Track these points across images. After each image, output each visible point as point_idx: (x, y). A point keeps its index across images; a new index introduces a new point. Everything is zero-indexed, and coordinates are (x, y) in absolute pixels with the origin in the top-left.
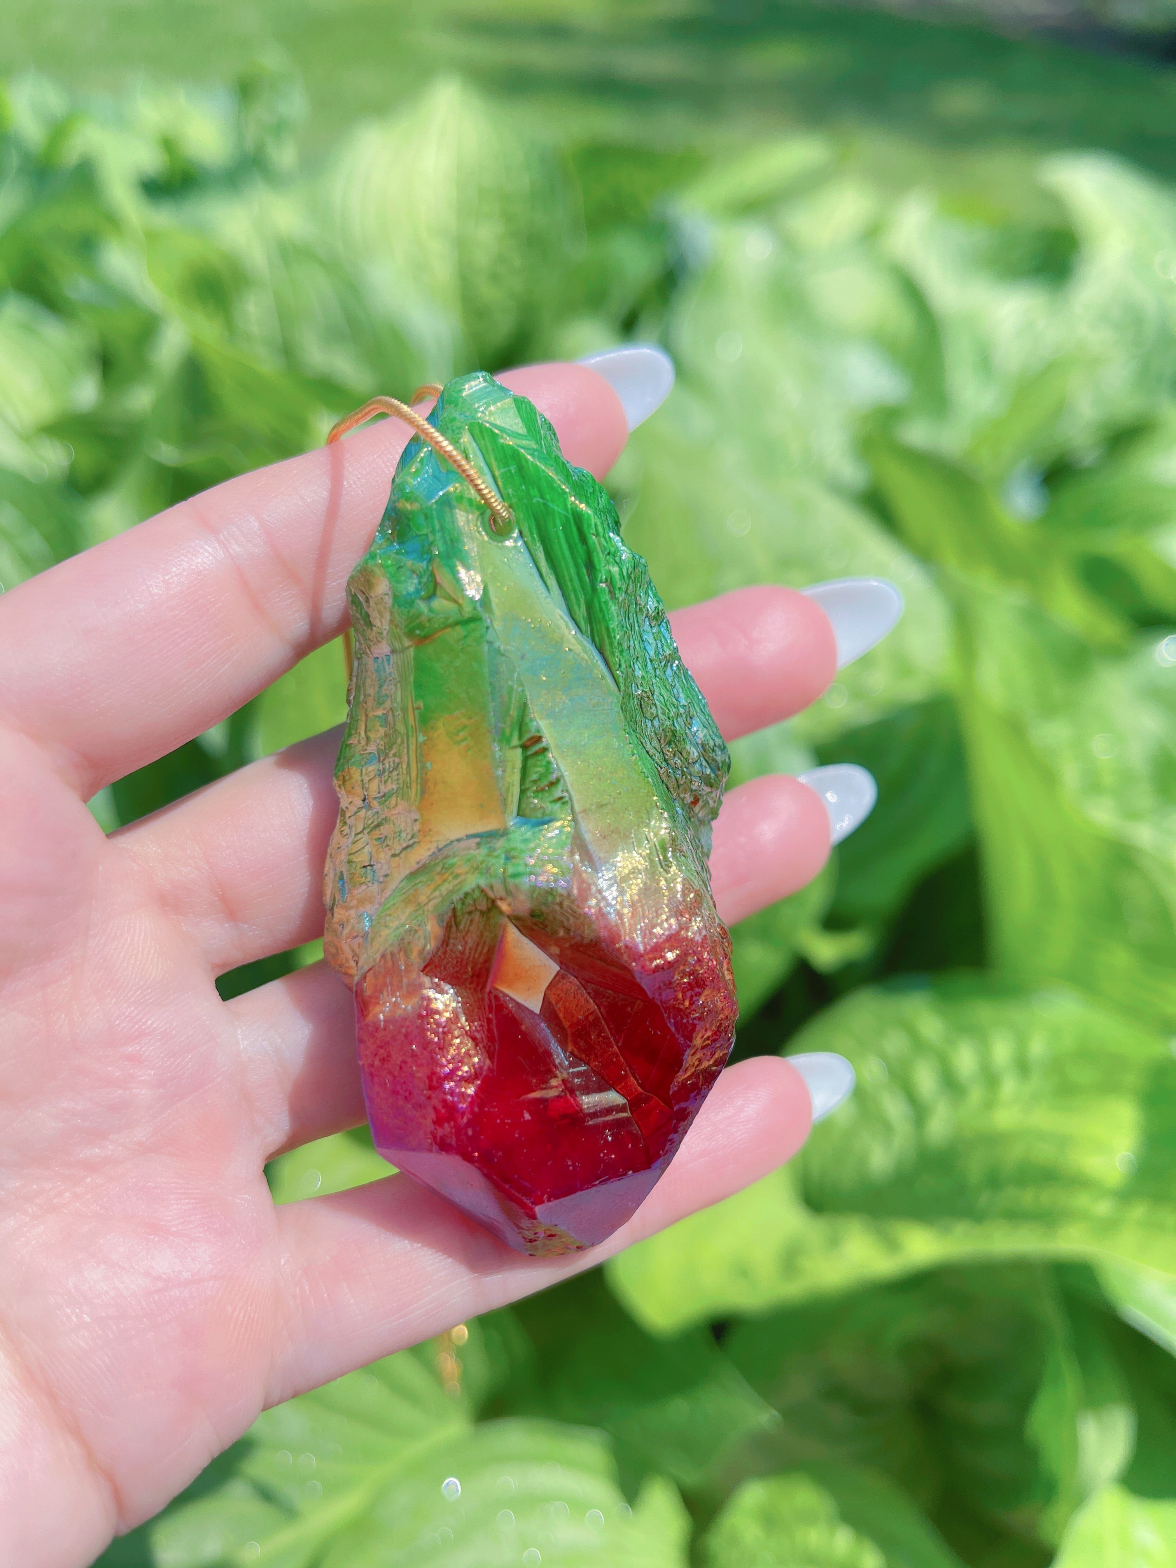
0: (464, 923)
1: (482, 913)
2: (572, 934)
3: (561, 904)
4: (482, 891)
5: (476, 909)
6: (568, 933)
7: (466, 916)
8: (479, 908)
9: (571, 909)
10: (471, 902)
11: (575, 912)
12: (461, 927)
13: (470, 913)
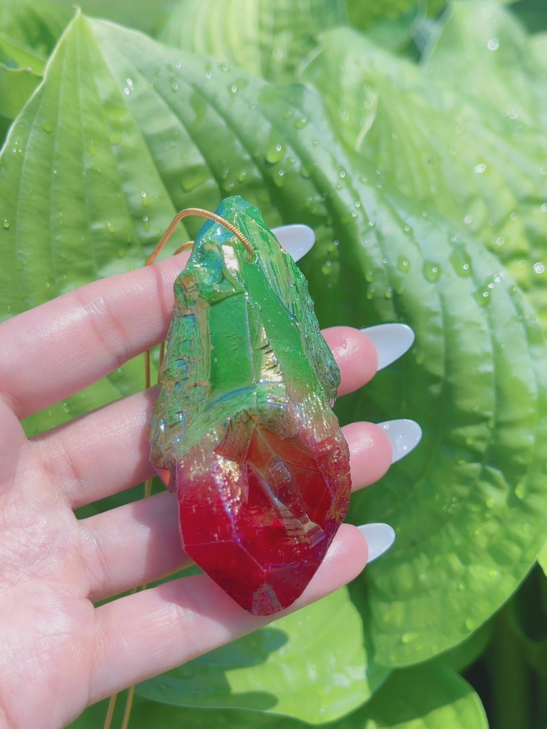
0: (235, 428)
1: (244, 423)
2: (286, 432)
3: (282, 416)
4: (245, 411)
5: (242, 420)
6: (285, 432)
7: (237, 424)
8: (243, 420)
9: (287, 419)
10: (240, 417)
11: (289, 420)
12: (234, 430)
13: (239, 423)
